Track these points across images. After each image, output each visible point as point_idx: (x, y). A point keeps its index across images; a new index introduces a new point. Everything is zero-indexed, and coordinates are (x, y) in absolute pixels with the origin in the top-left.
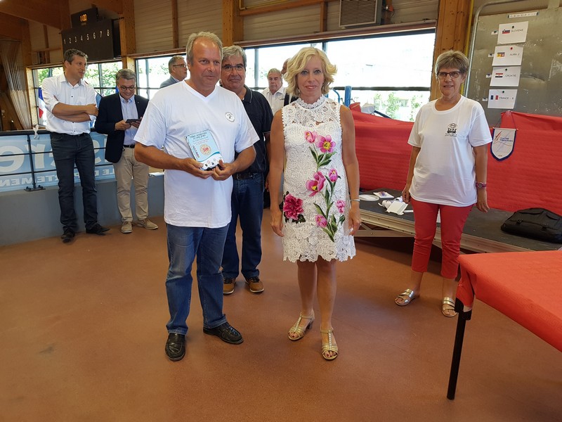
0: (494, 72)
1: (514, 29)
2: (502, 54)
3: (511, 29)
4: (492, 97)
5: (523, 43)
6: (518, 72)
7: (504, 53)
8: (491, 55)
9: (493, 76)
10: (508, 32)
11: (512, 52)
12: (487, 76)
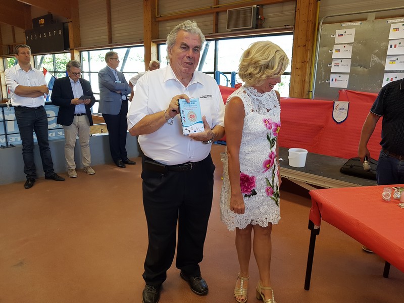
0: (334, 63)
1: (346, 34)
2: (338, 50)
4: (332, 80)
5: (352, 43)
8: (331, 51)
9: (333, 65)
10: (342, 35)
11: (345, 49)
12: (329, 66)
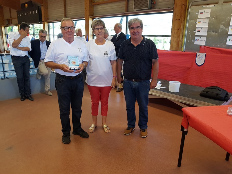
0: (197, 30)
1: (205, 12)
2: (200, 22)
4: (196, 40)
5: (209, 18)
7: (201, 22)
11: (204, 21)
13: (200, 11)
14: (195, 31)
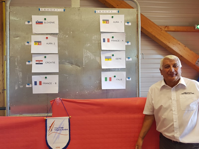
0: (34, 59)
1: (46, 21)
2: (39, 43)
3: (43, 21)
4: (36, 83)
5: (56, 34)
6: (56, 59)
7: (40, 42)
8: (28, 42)
9: (33, 63)
10: (41, 23)
11: (48, 41)
12: (27, 63)
13: (35, 18)
14: (29, 62)
